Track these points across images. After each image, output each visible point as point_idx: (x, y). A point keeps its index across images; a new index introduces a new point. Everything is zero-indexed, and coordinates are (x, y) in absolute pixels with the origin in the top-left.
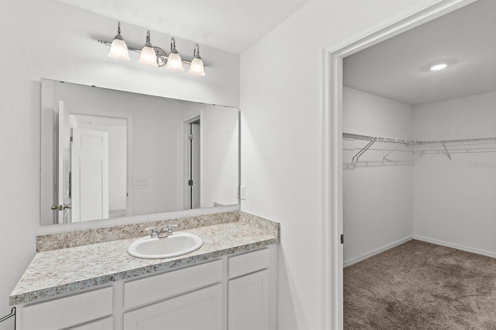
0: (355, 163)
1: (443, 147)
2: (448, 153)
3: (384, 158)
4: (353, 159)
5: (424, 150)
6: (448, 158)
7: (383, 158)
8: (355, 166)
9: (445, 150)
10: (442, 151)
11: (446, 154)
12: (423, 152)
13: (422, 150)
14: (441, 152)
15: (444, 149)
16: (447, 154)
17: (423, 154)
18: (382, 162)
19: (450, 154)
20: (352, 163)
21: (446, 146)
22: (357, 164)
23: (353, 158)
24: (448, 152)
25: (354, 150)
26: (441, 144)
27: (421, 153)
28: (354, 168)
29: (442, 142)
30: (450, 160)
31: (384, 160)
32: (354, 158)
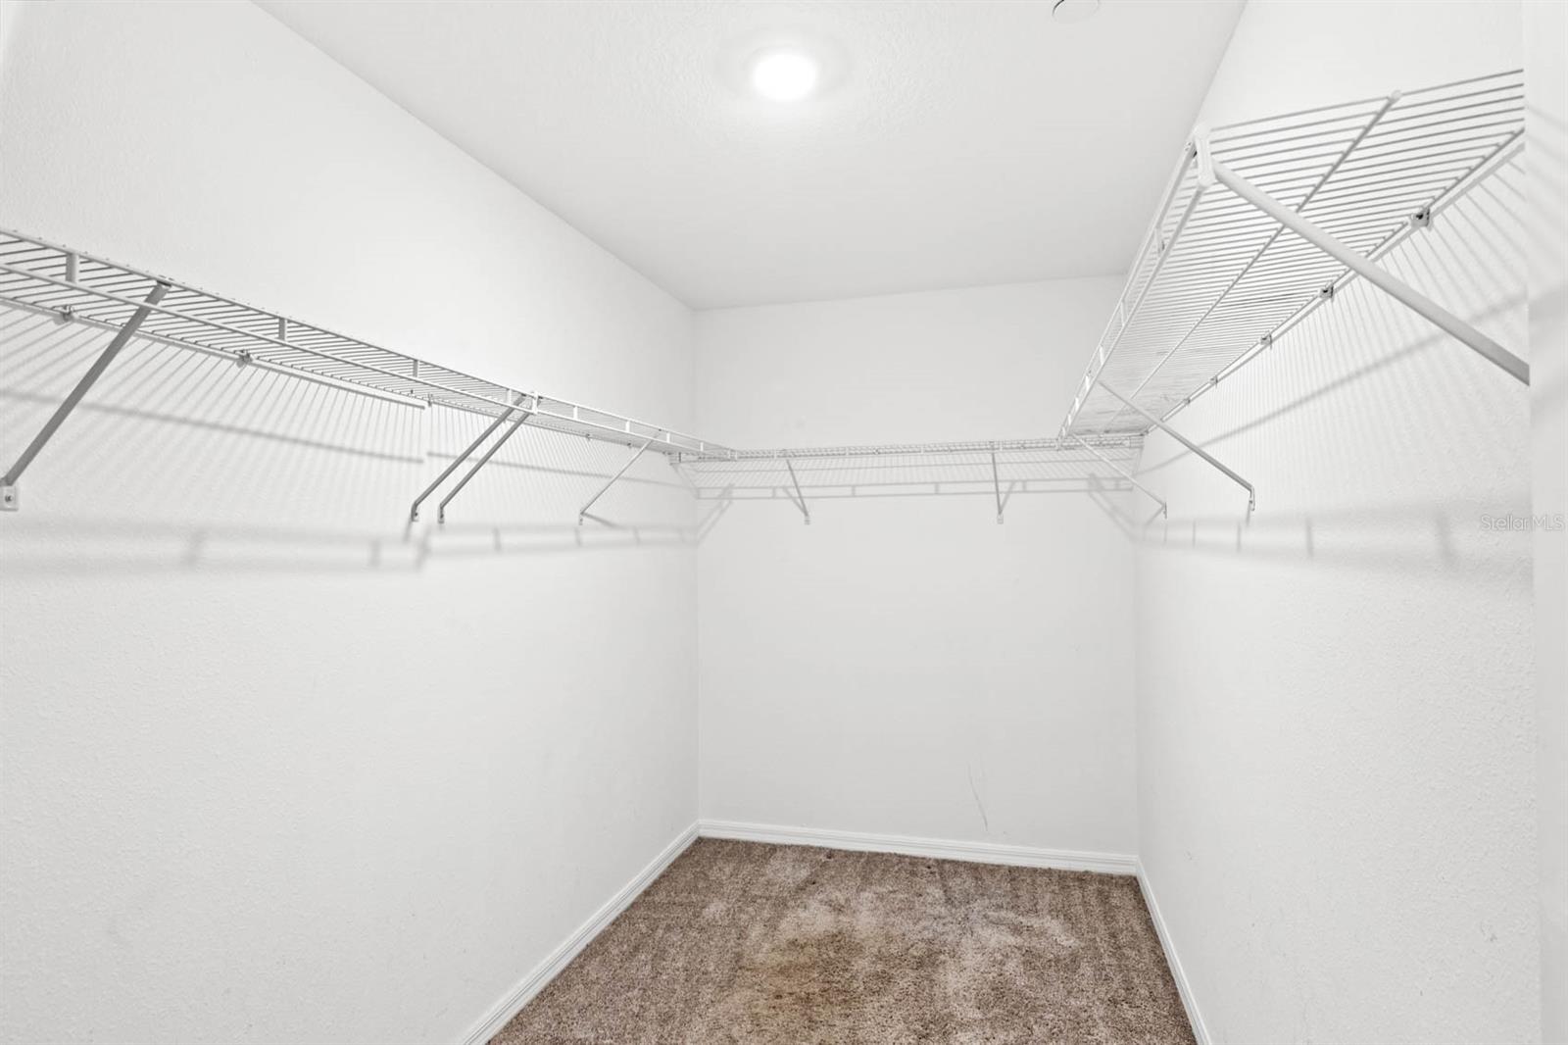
0: (428, 532)
1: (789, 473)
2: (800, 497)
3: (582, 513)
4: (414, 514)
5: (731, 486)
6: (803, 515)
7: (579, 512)
8: (424, 550)
9: (793, 485)
10: (785, 488)
11: (794, 499)
12: (726, 493)
13: (726, 485)
14: (780, 493)
15: (790, 482)
16: (799, 501)
17: (726, 502)
18: (577, 531)
19: (806, 501)
20: (407, 537)
21: (795, 472)
22: (437, 542)
23: (416, 505)
24: (803, 494)
25: (420, 461)
26: (782, 464)
27: (719, 497)
28: (419, 563)
29: (785, 454)
30: (807, 522)
31: (585, 519)
32: (421, 508)
